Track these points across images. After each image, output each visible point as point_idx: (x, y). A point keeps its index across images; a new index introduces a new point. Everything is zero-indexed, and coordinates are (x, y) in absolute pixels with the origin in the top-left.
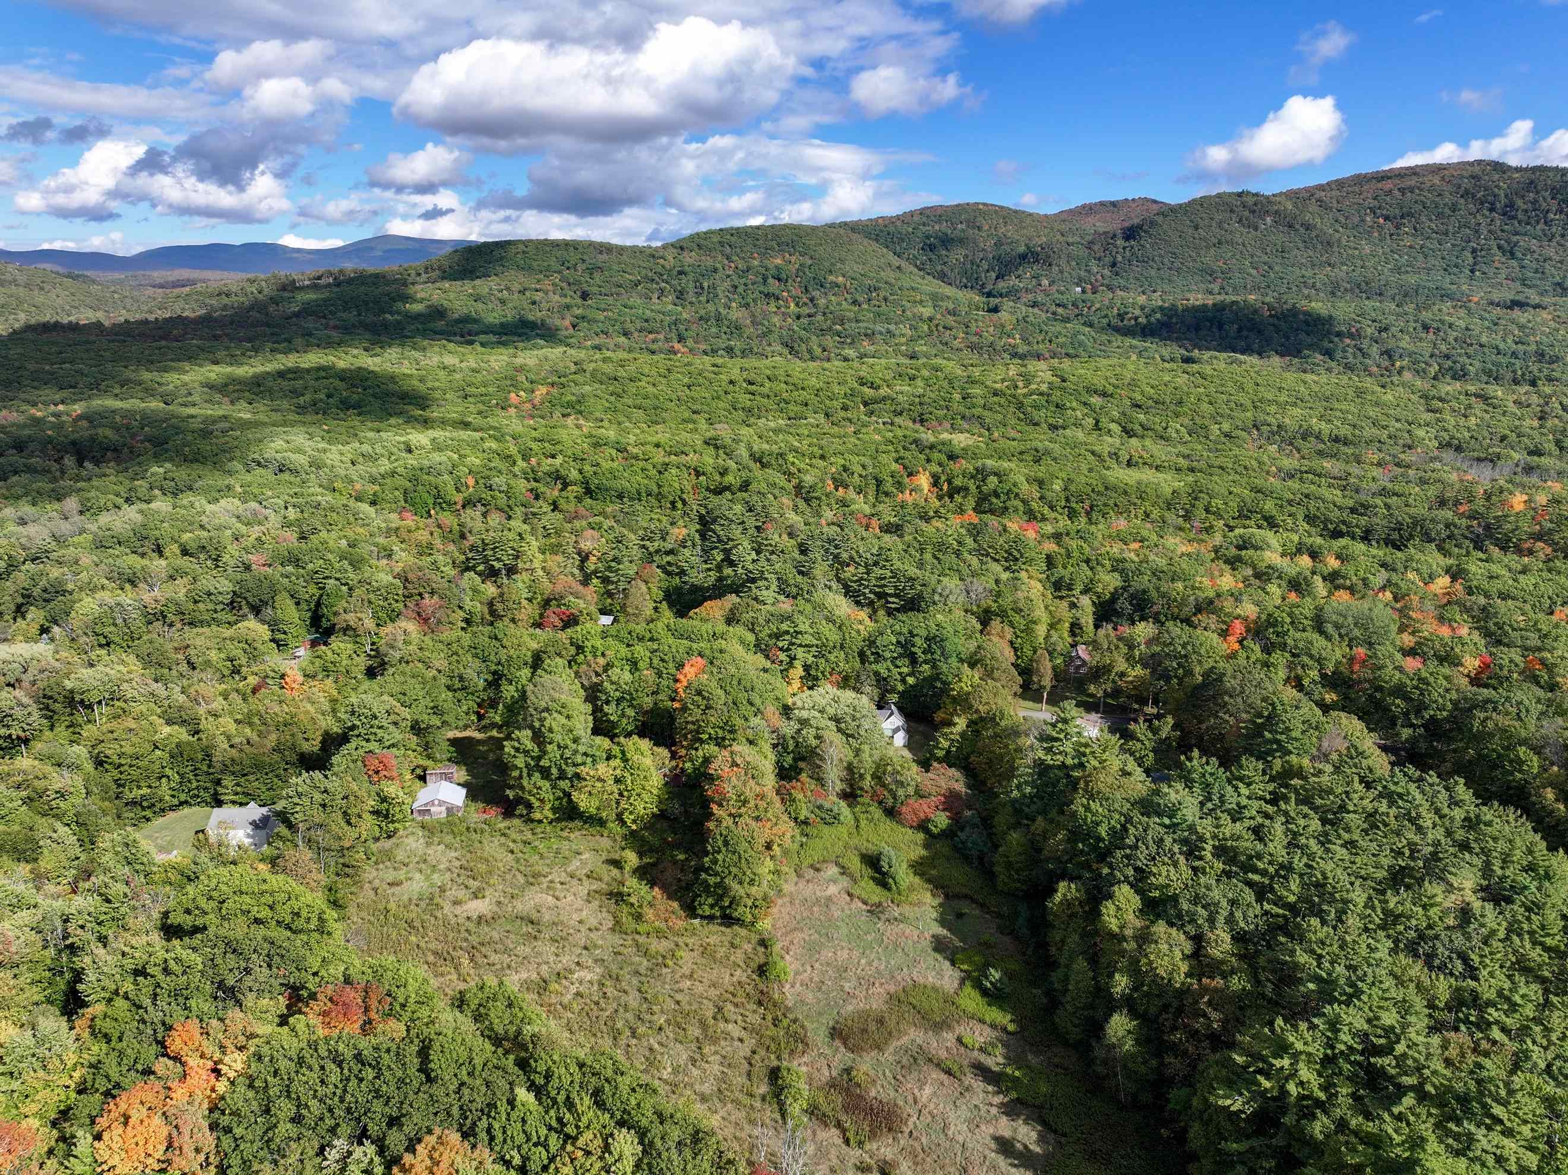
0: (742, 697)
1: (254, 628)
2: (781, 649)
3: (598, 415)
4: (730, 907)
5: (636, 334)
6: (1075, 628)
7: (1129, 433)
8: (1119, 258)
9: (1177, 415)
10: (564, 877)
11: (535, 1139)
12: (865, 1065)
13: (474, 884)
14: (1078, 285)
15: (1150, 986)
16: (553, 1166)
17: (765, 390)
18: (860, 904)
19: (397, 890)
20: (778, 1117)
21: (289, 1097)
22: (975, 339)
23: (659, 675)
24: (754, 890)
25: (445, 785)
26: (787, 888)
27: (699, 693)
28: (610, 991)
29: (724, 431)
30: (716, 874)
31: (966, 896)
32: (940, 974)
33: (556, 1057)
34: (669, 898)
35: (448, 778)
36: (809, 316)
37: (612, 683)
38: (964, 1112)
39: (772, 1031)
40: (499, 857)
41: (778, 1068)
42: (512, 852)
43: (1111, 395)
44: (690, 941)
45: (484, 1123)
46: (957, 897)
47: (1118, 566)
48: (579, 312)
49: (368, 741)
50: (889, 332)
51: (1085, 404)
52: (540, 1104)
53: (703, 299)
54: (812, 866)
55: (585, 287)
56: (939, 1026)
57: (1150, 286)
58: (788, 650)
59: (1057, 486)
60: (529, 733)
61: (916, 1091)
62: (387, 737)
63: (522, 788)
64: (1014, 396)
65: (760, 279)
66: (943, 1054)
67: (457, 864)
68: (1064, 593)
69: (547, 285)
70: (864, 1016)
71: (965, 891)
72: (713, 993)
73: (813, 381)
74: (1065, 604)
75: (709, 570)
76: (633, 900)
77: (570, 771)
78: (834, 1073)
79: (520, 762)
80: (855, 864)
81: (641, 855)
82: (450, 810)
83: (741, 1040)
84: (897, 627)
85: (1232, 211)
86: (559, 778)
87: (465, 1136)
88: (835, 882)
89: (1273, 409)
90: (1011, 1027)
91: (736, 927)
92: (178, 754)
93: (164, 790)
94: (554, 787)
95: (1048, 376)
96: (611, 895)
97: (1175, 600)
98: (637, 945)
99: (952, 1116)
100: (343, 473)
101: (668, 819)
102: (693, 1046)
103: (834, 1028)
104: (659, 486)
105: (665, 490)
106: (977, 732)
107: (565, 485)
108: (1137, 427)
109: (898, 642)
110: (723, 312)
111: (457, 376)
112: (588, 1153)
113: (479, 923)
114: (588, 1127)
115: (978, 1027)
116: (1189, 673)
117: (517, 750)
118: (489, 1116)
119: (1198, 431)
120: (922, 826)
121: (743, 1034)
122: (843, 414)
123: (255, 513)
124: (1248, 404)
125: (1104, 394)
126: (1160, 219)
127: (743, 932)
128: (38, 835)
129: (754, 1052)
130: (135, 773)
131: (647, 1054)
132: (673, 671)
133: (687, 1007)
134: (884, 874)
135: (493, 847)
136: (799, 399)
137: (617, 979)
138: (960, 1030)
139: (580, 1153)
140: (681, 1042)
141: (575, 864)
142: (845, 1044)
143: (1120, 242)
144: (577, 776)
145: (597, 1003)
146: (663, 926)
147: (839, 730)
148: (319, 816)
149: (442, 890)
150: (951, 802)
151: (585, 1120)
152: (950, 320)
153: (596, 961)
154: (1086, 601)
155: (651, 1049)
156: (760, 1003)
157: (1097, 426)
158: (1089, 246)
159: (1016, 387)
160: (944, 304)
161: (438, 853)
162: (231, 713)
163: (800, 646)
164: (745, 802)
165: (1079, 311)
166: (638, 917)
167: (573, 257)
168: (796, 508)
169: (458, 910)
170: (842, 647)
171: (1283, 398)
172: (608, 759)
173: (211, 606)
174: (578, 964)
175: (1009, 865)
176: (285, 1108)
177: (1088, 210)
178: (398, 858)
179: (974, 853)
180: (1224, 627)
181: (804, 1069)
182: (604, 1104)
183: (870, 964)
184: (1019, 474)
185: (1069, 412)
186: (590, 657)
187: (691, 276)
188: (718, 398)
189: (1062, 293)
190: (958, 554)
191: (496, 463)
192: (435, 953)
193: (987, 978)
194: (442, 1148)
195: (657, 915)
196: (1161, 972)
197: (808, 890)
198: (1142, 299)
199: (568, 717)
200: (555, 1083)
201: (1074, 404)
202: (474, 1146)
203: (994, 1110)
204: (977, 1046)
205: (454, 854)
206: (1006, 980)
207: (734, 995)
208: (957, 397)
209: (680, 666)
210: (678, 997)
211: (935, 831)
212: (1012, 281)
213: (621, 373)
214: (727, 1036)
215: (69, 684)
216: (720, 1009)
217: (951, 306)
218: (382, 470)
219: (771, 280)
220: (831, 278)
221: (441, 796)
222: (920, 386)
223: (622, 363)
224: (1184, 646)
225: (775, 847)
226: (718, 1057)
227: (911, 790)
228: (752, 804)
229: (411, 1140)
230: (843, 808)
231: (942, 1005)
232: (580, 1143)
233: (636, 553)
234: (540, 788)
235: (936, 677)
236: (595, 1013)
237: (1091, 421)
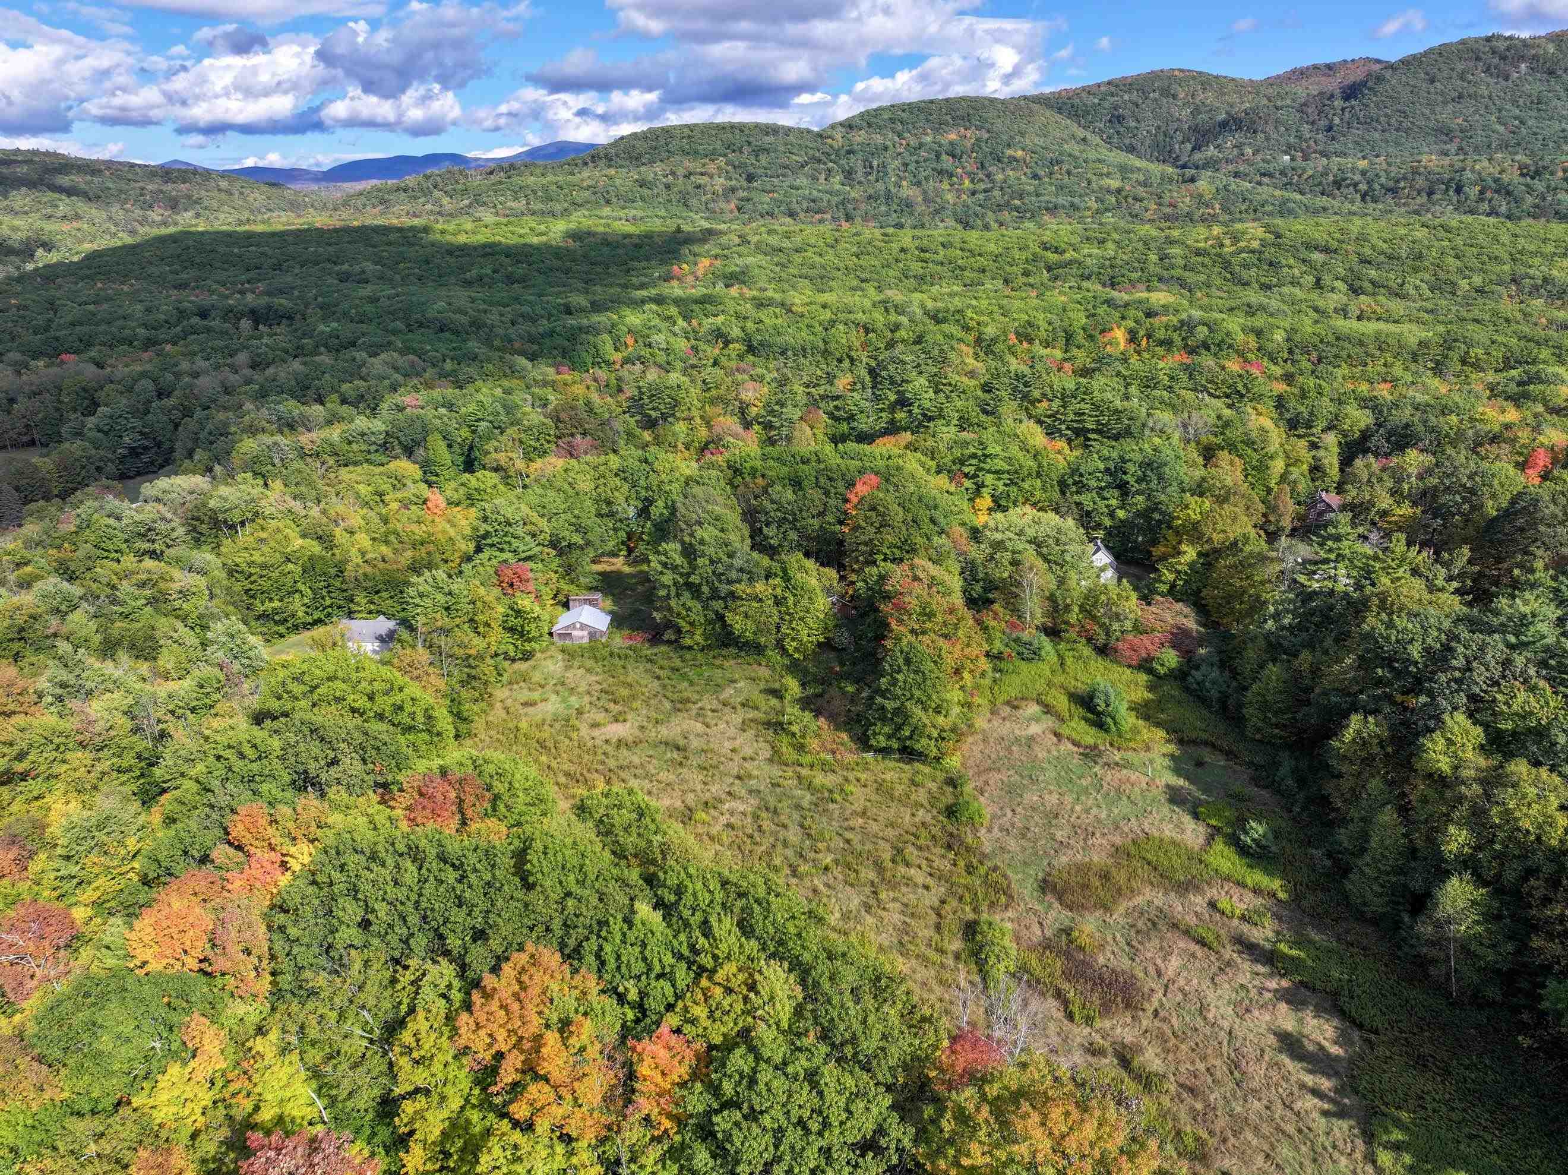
0: (924, 514)
1: (405, 466)
2: (966, 475)
3: (762, 284)
4: (911, 738)
5: (802, 215)
6: (1316, 469)
7: (1355, 291)
8: (1337, 121)
9: (1416, 270)
10: (715, 704)
11: (657, 969)
12: (1088, 926)
13: (615, 708)
14: (1286, 153)
15: (1502, 843)
16: (680, 1004)
17: (939, 258)
18: (1070, 746)
19: (530, 710)
20: (977, 979)
21: (355, 898)
22: (1169, 210)
23: (827, 493)
24: (940, 720)
25: (587, 609)
26: (980, 723)
27: (873, 508)
28: (767, 825)
29: (895, 295)
30: (896, 698)
31: (1206, 743)
32: (1180, 827)
33: (692, 871)
34: (837, 728)
35: (592, 603)
36: (985, 191)
37: (773, 502)
38: (1226, 991)
39: (964, 879)
40: (643, 682)
41: (976, 923)
42: (658, 678)
43: (1335, 251)
44: (863, 777)
45: (593, 944)
46: (1194, 742)
47: (1368, 403)
48: (742, 194)
49: (502, 550)
50: (1072, 205)
51: (1304, 261)
52: (669, 926)
53: (872, 178)
54: (1008, 703)
55: (751, 170)
56: (1185, 887)
57: (1373, 149)
58: (976, 476)
59: (1279, 336)
60: (678, 546)
61: (1159, 961)
62: (522, 548)
63: (670, 609)
64: (1219, 255)
65: (933, 156)
66: (1191, 920)
67: (598, 687)
68: (1301, 431)
69: (711, 168)
70: (1082, 869)
71: (1204, 736)
72: (890, 833)
73: (992, 247)
74: (1303, 443)
75: (882, 410)
76: (795, 728)
77: (724, 589)
78: (1048, 933)
79: (667, 578)
80: (1062, 703)
81: (803, 685)
82: (593, 635)
83: (927, 888)
84: (1105, 452)
85: (1478, 59)
86: (712, 598)
87: (566, 957)
88: (1037, 720)
89: (1537, 261)
90: (1282, 895)
91: (917, 765)
92: (310, 567)
93: (297, 605)
94: (705, 608)
95: (1260, 232)
96: (768, 724)
97: (1447, 435)
98: (799, 777)
99: (1211, 996)
100: (501, 331)
101: (835, 649)
102: (868, 890)
103: (1044, 881)
104: (826, 342)
105: (832, 346)
106: (1209, 566)
107: (726, 344)
108: (1367, 285)
109: (1107, 470)
110: (894, 190)
111: (621, 251)
112: (729, 991)
113: (618, 747)
114: (728, 958)
115: (1235, 891)
116: (1478, 508)
117: (665, 565)
118: (599, 936)
119: (1442, 286)
120: (1145, 665)
121: (929, 881)
122: (1024, 280)
123: (412, 365)
124: (1506, 257)
125: (1327, 250)
126: (1388, 74)
127: (927, 770)
128: (158, 634)
129: (943, 902)
130: (265, 584)
131: (810, 895)
132: (842, 490)
133: (859, 847)
134: (1099, 714)
135: (636, 673)
136: (976, 266)
137: (775, 812)
138: (1212, 893)
139: (718, 991)
140: (852, 885)
141: (729, 691)
142: (1060, 899)
143: (1338, 103)
144: (732, 595)
145: (751, 837)
146: (829, 757)
147: (1040, 554)
148: (443, 620)
149: (580, 712)
150: (1179, 639)
151: (723, 946)
152: (1141, 191)
153: (750, 792)
154: (1331, 440)
155: (815, 891)
156: (949, 847)
157: (1318, 284)
158: (1302, 108)
159: (1222, 245)
160: (1134, 176)
161: (576, 676)
162: (367, 531)
163: (989, 472)
164: (930, 616)
165: (1287, 179)
166: (801, 748)
167: (738, 139)
168: (976, 356)
169: (596, 733)
170: (1038, 475)
171: (1549, 249)
172: (767, 578)
173: (364, 447)
174: (729, 793)
175: (1264, 706)
176: (351, 911)
177: (1301, 74)
178: (535, 679)
179: (1214, 694)
180: (1521, 459)
181: (1009, 925)
182: (753, 931)
183: (1087, 811)
184: (1234, 324)
185: (1285, 270)
186: (748, 479)
187: (860, 155)
188: (888, 266)
189: (1268, 162)
190: (1170, 389)
191: (656, 321)
192: (567, 774)
193: (1246, 833)
194: (533, 970)
195: (823, 746)
196: (1526, 824)
197: (1005, 729)
198: (1363, 164)
199: (722, 530)
200: (688, 899)
201: (1292, 261)
202: (575, 971)
203: (1268, 995)
204: (1238, 912)
205: (594, 678)
206: (1270, 836)
207: (917, 837)
208: (1153, 257)
209: (851, 485)
210: (849, 835)
211: (1162, 671)
212: (1211, 151)
213: (786, 244)
214: (909, 881)
215: (212, 504)
216: (899, 851)
217: (1141, 178)
218: (541, 330)
219: (944, 157)
220: (1009, 152)
221: (583, 620)
222: (1111, 249)
223: (787, 235)
224: (1471, 477)
225: (966, 675)
226: (897, 905)
227: (1128, 625)
228: (940, 618)
229: (498, 958)
230: (1047, 645)
231: (1185, 862)
232: (720, 976)
233: (801, 399)
234: (689, 609)
235: (1155, 507)
236: (748, 847)
237: (1310, 279)
